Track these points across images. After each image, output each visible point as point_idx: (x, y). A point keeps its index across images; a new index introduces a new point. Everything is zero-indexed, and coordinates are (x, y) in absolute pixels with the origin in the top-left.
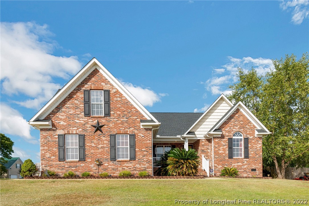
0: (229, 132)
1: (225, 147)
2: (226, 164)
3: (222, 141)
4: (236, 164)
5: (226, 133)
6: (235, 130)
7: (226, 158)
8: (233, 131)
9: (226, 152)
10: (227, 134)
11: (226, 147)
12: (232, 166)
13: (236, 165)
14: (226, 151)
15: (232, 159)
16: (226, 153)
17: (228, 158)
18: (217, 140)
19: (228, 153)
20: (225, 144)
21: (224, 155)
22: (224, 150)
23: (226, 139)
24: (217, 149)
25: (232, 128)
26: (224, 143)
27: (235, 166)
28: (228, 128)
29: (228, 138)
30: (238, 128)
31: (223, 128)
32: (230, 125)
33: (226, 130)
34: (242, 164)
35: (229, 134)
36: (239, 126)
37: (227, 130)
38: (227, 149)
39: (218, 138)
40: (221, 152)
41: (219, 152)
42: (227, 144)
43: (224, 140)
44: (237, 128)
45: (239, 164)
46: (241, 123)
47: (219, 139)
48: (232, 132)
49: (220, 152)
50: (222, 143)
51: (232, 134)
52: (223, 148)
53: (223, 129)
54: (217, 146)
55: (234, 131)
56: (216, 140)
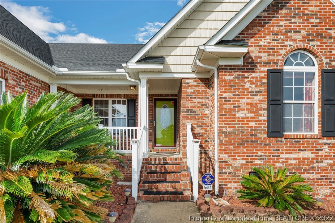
0: (271, 50)
1: (256, 99)
2: (260, 153)
3: (246, 80)
4: (294, 155)
5: (261, 55)
6: (291, 43)
7: (259, 135)
8: (286, 46)
9: (261, 115)
10: (265, 57)
11: (261, 98)
12: (281, 160)
13: (295, 159)
14: (260, 112)
15: (279, 139)
16: (260, 118)
17: (265, 136)
18: (231, 78)
19: (266, 118)
20: (257, 90)
21: (253, 124)
22: (253, 108)
23: (261, 72)
24: (228, 106)
25: (283, 37)
26: (253, 86)
27: (290, 162)
28: (268, 37)
29: (266, 69)
30: (301, 38)
31: (252, 37)
32: (276, 29)
33: (261, 43)
34: (313, 156)
35: (271, 58)
36: (304, 33)
37: (264, 46)
38: (265, 106)
39: (233, 68)
40: (244, 116)
41: (238, 115)
42: (264, 89)
43: (254, 75)
44: (298, 37)
45: (305, 156)
46: (311, 20)
47: (236, 74)
48: (281, 52)
49: (240, 115)
50: (247, 87)
51: (280, 58)
52: (248, 101)
53: (252, 40)
54: (231, 95)
55: (288, 48)
56: (228, 78)
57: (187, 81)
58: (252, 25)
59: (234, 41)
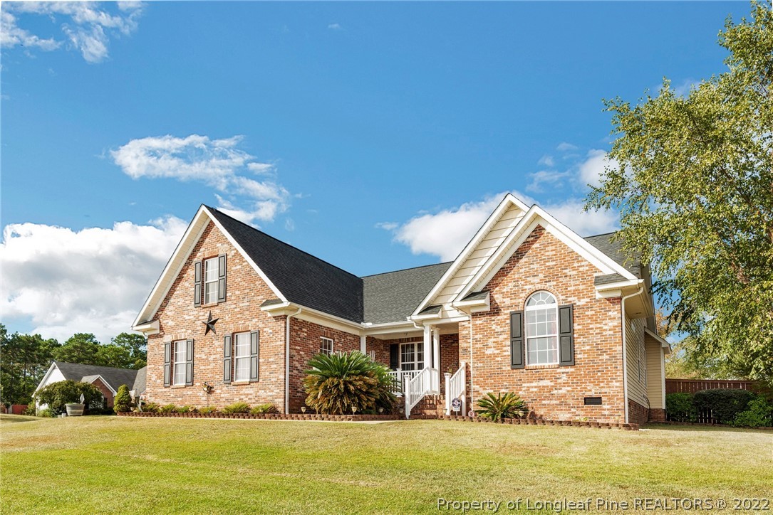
0: (513, 295)
1: (501, 337)
2: (505, 383)
3: (493, 322)
4: (535, 384)
5: (505, 300)
6: (530, 286)
7: (504, 368)
8: (525, 290)
9: (505, 351)
10: (508, 301)
11: (505, 336)
12: (523, 389)
13: (536, 387)
14: (505, 349)
15: (521, 370)
16: (505, 354)
17: (509, 368)
18: (481, 322)
19: (509, 353)
20: (502, 330)
21: (499, 359)
22: (499, 345)
23: (505, 315)
24: (478, 346)
25: (523, 282)
26: (499, 327)
27: (531, 390)
28: (510, 284)
29: (508, 312)
30: (539, 281)
31: (496, 287)
32: (517, 276)
33: (505, 290)
34: (552, 384)
35: (513, 301)
36: (541, 276)
37: (507, 292)
38: (508, 343)
39: (482, 314)
40: (491, 352)
41: (486, 352)
42: (507, 328)
43: (499, 317)
44: (536, 280)
45: (545, 385)
46: (547, 264)
47: (484, 319)
48: (521, 295)
49: (489, 352)
50: (493, 328)
51: (520, 300)
52: (495, 340)
53: (497, 289)
54: (481, 336)
55: (527, 291)
56: (478, 322)
57: (463, 324)
58: (497, 276)
59: (482, 292)
